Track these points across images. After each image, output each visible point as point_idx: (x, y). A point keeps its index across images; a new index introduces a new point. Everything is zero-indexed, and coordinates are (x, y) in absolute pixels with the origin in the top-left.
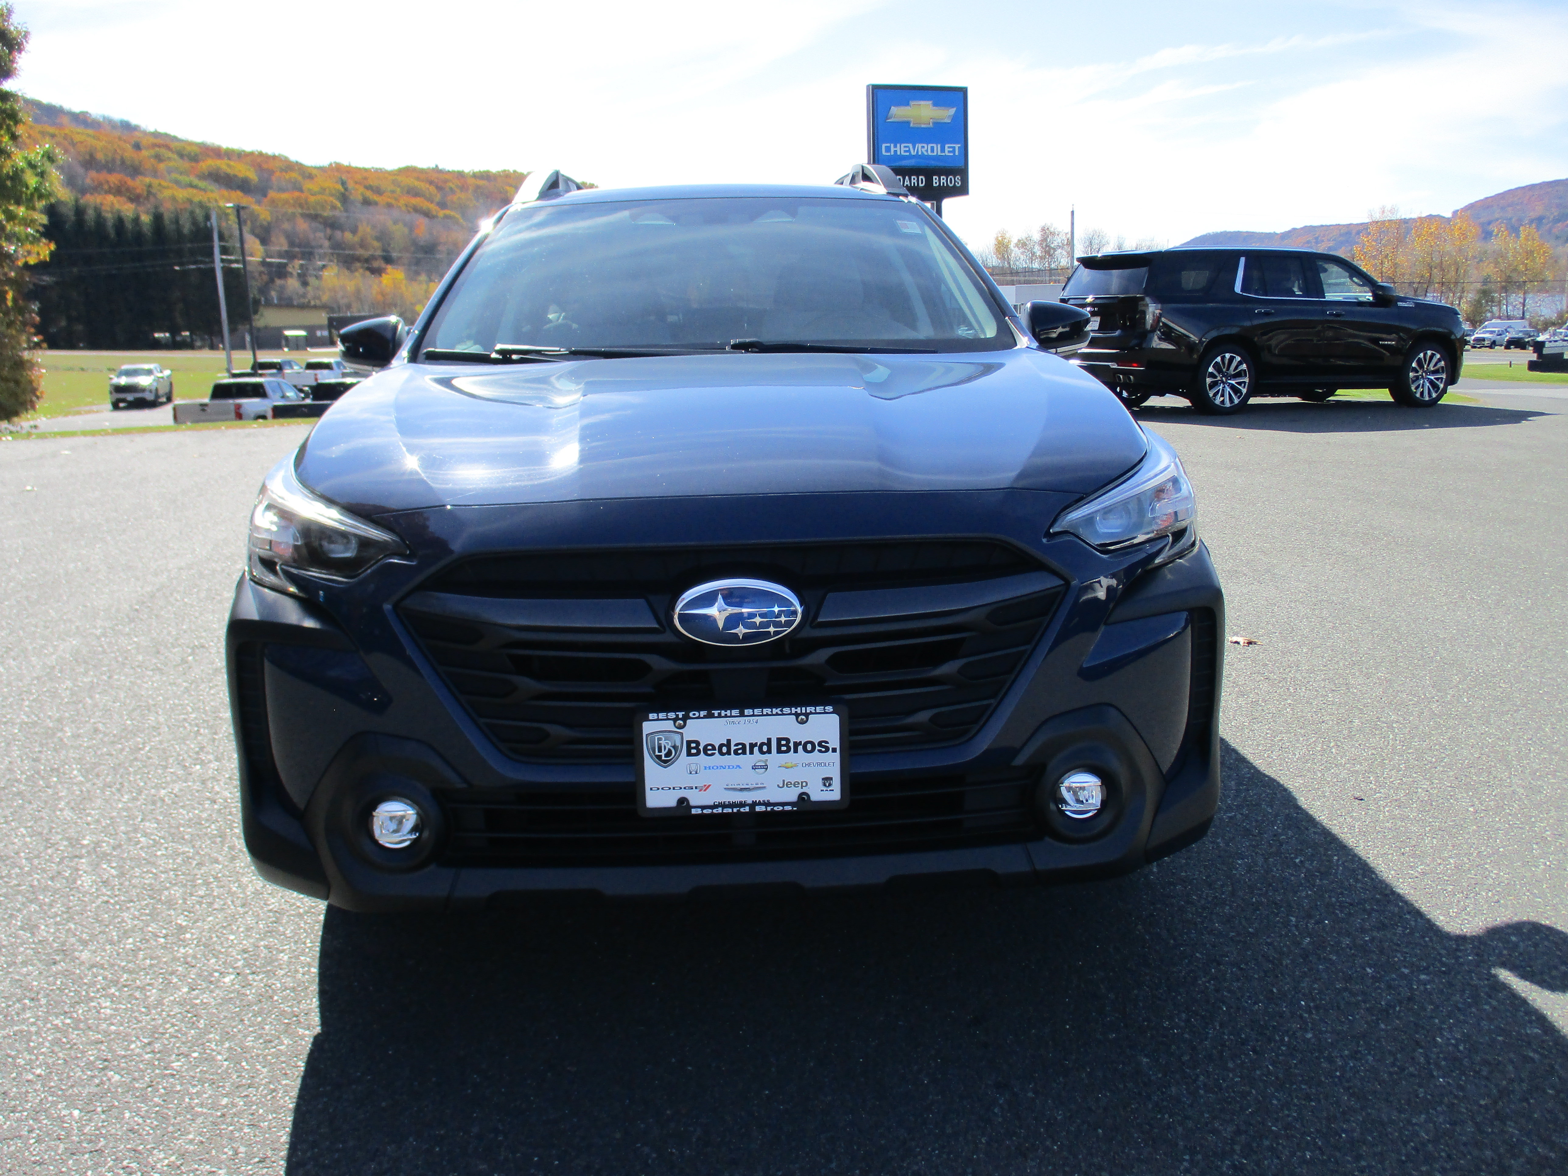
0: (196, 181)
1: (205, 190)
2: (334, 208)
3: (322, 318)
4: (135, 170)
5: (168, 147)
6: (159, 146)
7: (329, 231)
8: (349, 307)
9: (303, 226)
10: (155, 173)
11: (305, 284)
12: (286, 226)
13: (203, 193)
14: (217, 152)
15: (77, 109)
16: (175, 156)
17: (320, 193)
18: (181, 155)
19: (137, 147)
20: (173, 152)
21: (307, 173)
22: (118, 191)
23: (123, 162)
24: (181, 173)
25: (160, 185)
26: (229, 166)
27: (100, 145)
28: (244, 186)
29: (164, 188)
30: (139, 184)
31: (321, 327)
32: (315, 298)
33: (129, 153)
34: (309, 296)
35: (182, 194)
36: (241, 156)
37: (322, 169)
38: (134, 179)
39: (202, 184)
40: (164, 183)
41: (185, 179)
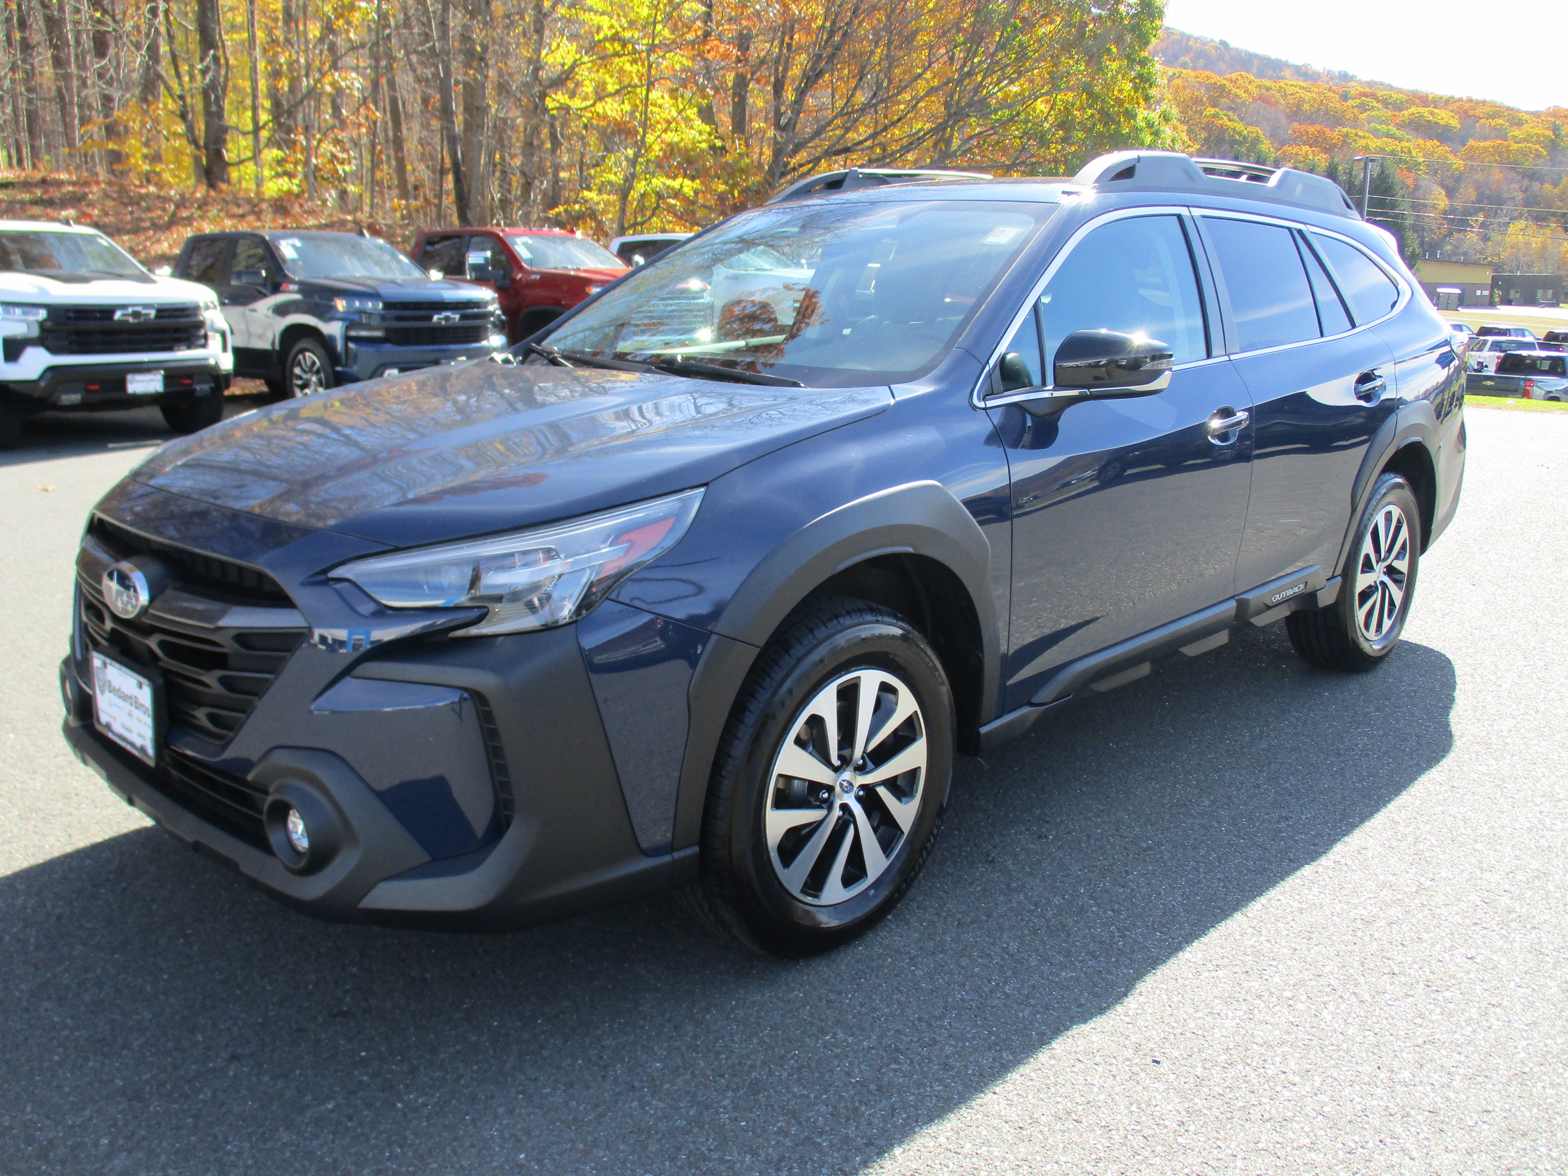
0: (1393, 130)
1: (1400, 140)
2: (1538, 156)
3: (1487, 276)
4: (1337, 120)
5: (1374, 96)
6: (1365, 95)
7: (1526, 182)
8: (1530, 266)
9: (1497, 176)
10: (1355, 123)
11: (1486, 239)
12: (1479, 176)
13: (1397, 142)
14: (1424, 100)
15: (1299, 63)
16: (1380, 106)
17: (1525, 140)
18: (1386, 103)
19: (1345, 97)
20: (1378, 101)
21: (1514, 118)
22: (1313, 143)
23: (1326, 113)
24: (1381, 123)
25: (1356, 135)
26: (1432, 113)
27: (1307, 96)
28: (1442, 134)
29: (1361, 137)
30: (1334, 135)
31: (1482, 287)
32: (1492, 255)
33: (1335, 103)
34: (1488, 252)
35: (1374, 143)
36: (1447, 102)
37: (1536, 114)
38: (1332, 130)
39: (1399, 133)
40: (1360, 133)
41: (1384, 128)
